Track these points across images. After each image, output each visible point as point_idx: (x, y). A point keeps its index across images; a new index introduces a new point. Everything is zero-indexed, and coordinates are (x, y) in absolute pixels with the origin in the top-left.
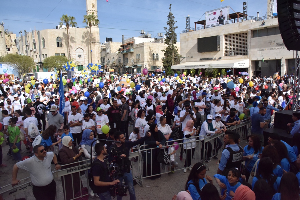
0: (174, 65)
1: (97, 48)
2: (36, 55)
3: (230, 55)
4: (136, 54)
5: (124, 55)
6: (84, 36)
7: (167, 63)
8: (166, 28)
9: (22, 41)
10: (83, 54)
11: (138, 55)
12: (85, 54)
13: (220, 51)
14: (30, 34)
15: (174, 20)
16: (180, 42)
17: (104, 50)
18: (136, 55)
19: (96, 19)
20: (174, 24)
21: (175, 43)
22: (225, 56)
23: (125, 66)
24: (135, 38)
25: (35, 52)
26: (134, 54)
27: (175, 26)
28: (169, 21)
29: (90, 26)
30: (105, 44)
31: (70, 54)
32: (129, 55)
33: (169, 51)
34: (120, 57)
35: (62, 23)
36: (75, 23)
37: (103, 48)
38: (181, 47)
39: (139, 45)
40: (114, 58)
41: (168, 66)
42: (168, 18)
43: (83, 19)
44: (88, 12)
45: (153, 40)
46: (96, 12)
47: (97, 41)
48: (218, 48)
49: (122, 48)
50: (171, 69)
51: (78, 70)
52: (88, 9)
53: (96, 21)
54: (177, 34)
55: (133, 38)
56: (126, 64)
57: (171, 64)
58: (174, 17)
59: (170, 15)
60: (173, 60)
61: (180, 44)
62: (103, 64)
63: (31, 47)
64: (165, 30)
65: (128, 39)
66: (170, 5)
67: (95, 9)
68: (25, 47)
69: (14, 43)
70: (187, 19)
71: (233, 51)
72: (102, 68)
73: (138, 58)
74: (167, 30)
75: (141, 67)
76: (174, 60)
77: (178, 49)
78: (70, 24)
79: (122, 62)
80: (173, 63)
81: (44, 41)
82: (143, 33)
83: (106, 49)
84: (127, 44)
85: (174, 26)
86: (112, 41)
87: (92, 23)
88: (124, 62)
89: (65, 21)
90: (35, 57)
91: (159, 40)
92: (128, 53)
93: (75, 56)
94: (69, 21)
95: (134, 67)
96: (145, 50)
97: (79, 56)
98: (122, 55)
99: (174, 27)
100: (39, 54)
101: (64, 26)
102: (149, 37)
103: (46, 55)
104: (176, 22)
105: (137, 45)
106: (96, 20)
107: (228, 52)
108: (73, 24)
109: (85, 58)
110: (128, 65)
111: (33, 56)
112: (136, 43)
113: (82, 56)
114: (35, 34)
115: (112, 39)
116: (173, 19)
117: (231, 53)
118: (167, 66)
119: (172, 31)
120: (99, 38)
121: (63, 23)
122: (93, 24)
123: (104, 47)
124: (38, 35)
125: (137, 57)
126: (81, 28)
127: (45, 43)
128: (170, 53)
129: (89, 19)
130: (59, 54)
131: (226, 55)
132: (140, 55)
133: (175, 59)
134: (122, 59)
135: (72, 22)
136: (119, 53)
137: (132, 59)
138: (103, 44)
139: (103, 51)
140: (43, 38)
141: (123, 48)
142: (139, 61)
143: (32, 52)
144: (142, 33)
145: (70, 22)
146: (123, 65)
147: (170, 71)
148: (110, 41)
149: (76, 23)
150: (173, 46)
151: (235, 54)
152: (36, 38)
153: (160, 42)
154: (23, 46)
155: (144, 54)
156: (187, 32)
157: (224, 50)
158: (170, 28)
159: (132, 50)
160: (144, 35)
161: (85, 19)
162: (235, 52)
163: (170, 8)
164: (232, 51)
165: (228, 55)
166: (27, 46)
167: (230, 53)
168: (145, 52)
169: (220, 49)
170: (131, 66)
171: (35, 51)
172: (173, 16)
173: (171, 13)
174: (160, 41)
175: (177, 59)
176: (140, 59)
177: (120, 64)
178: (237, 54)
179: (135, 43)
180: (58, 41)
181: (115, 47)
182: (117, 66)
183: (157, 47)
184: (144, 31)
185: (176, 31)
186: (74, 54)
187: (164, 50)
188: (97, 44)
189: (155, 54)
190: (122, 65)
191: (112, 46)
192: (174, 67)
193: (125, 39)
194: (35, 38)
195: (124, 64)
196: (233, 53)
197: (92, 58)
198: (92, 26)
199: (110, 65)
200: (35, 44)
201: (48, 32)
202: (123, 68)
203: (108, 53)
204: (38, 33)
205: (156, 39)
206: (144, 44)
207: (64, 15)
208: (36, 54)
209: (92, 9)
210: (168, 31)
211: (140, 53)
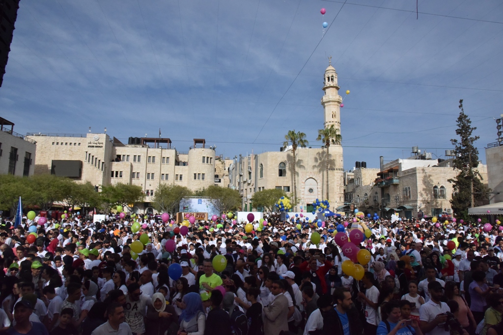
0: (475, 206)
1: (338, 178)
2: (251, 189)
4: (402, 188)
5: (383, 189)
6: (318, 158)
7: (459, 203)
8: (455, 141)
9: (236, 170)
10: (316, 187)
11: (406, 188)
12: (319, 187)
14: (245, 160)
15: (470, 126)
16: (487, 164)
17: (352, 181)
19: (338, 133)
20: (471, 132)
21: (476, 166)
23: (384, 207)
24: (401, 161)
25: (249, 184)
26: (400, 188)
27: (473, 136)
28: (461, 128)
29: (328, 145)
30: (353, 172)
31: (295, 187)
32: (391, 188)
33: (463, 181)
34: (376, 193)
35: (287, 142)
36: (305, 141)
37: (351, 177)
38: (489, 173)
39: (408, 172)
40: (367, 195)
41: (461, 208)
42: (458, 124)
43: (318, 136)
44: (327, 124)
45: (436, 162)
46: (339, 124)
47: (337, 167)
49: (379, 177)
50: (469, 214)
51: (307, 212)
52: (326, 121)
53: (336, 137)
54: (478, 150)
55: (398, 160)
56: (386, 205)
57: (467, 205)
58: (470, 120)
59: (462, 118)
60: (472, 197)
61: (488, 167)
62: (348, 204)
63: (246, 177)
64: (453, 144)
65: (389, 162)
66: (461, 101)
67: (338, 119)
68: (238, 176)
69: (226, 172)
70: (498, 121)
72: (346, 209)
73: (407, 195)
74: (457, 144)
75: (412, 209)
76: (474, 197)
77: (483, 178)
78: (298, 144)
79: (380, 200)
80: (473, 203)
81: (262, 169)
82: (415, 151)
83: (355, 180)
84: (387, 172)
85: (471, 136)
86: (365, 167)
87: (331, 140)
88: (383, 201)
89: (292, 139)
90: (249, 190)
91: (447, 161)
92: (390, 186)
93: (303, 190)
94: (297, 140)
95: (399, 210)
96: (417, 181)
97: (309, 191)
98: (380, 189)
99: (471, 138)
100: (254, 187)
101: (291, 147)
102: (427, 157)
103: (263, 187)
104: (475, 128)
105: (405, 172)
106: (336, 135)
108: (301, 144)
109: (319, 193)
110: (389, 206)
111: (246, 189)
112: (403, 169)
113: (315, 190)
114: (251, 159)
115: (365, 163)
116: (469, 124)
118: (459, 209)
119: (467, 145)
120: (342, 163)
121: (289, 143)
122: (333, 141)
123: (351, 175)
124: (255, 161)
125: (404, 193)
126: (314, 149)
127: (264, 171)
128: (466, 185)
129: (326, 135)
130: (281, 187)
132: (411, 189)
133: (476, 196)
134: (379, 195)
135: (301, 140)
136: (374, 186)
137: (396, 196)
138: (350, 171)
139: (350, 183)
140: (261, 164)
141: (382, 178)
142: (407, 198)
143: (246, 184)
144: (413, 153)
145: (299, 140)
146: (381, 206)
147: (466, 218)
148: (362, 166)
149: (307, 142)
150: (470, 172)
152: (253, 165)
153: (449, 166)
154: (236, 176)
155: (417, 186)
156: (500, 145)
158: (462, 140)
159: (395, 181)
160: (418, 154)
161: (320, 136)
163: (460, 107)
166: (241, 176)
170: (395, 208)
171: (249, 182)
172: (468, 118)
173: (463, 114)
174: (449, 163)
175: (480, 195)
176: (410, 195)
177: (377, 205)
179: (401, 168)
180: (281, 168)
181: (369, 176)
182: (370, 207)
183: (443, 175)
184: (417, 148)
185: (475, 144)
186: (303, 187)
187: (453, 179)
188: (339, 171)
189: (439, 187)
190: (379, 206)
191: (365, 174)
192: (474, 210)
193: (385, 163)
194: (251, 165)
195: (383, 204)
197: (329, 194)
198: (330, 145)
199: (359, 206)
200: (250, 173)
201: (268, 155)
202: (382, 211)
203: (358, 186)
204: (256, 157)
205: (440, 161)
206: (416, 171)
207: (290, 131)
208: (250, 187)
209: (332, 120)
210: (458, 146)
211: (409, 186)
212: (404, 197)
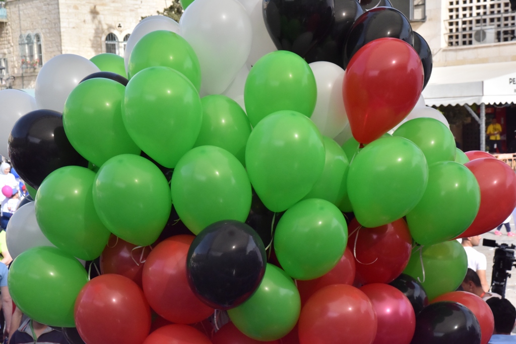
3: (473, 39)
4: (17, 35)
11: (29, 37)
13: (424, 19)
18: (21, 37)
22: (451, 44)
26: (12, 34)
48: (417, 6)
71: (488, 17)
73: (32, 56)
96: (62, 16)
107: (467, 26)
117: (478, 33)
125: (24, 50)
131: (454, 40)
132: (42, 39)
142: (33, 66)
151: (502, 36)
155: (60, 33)
157: (445, 15)
162: (503, 22)
164: (485, 21)
165: (464, 43)
167: (475, 28)
168: (62, 25)
169: (424, 12)
176: (40, 58)
178: (509, 36)
189: (120, 38)
196: (491, 31)
211: (38, 31)
212: (23, 63)
